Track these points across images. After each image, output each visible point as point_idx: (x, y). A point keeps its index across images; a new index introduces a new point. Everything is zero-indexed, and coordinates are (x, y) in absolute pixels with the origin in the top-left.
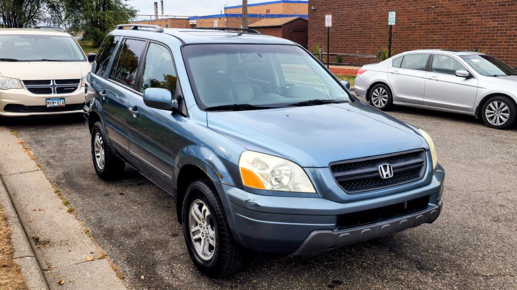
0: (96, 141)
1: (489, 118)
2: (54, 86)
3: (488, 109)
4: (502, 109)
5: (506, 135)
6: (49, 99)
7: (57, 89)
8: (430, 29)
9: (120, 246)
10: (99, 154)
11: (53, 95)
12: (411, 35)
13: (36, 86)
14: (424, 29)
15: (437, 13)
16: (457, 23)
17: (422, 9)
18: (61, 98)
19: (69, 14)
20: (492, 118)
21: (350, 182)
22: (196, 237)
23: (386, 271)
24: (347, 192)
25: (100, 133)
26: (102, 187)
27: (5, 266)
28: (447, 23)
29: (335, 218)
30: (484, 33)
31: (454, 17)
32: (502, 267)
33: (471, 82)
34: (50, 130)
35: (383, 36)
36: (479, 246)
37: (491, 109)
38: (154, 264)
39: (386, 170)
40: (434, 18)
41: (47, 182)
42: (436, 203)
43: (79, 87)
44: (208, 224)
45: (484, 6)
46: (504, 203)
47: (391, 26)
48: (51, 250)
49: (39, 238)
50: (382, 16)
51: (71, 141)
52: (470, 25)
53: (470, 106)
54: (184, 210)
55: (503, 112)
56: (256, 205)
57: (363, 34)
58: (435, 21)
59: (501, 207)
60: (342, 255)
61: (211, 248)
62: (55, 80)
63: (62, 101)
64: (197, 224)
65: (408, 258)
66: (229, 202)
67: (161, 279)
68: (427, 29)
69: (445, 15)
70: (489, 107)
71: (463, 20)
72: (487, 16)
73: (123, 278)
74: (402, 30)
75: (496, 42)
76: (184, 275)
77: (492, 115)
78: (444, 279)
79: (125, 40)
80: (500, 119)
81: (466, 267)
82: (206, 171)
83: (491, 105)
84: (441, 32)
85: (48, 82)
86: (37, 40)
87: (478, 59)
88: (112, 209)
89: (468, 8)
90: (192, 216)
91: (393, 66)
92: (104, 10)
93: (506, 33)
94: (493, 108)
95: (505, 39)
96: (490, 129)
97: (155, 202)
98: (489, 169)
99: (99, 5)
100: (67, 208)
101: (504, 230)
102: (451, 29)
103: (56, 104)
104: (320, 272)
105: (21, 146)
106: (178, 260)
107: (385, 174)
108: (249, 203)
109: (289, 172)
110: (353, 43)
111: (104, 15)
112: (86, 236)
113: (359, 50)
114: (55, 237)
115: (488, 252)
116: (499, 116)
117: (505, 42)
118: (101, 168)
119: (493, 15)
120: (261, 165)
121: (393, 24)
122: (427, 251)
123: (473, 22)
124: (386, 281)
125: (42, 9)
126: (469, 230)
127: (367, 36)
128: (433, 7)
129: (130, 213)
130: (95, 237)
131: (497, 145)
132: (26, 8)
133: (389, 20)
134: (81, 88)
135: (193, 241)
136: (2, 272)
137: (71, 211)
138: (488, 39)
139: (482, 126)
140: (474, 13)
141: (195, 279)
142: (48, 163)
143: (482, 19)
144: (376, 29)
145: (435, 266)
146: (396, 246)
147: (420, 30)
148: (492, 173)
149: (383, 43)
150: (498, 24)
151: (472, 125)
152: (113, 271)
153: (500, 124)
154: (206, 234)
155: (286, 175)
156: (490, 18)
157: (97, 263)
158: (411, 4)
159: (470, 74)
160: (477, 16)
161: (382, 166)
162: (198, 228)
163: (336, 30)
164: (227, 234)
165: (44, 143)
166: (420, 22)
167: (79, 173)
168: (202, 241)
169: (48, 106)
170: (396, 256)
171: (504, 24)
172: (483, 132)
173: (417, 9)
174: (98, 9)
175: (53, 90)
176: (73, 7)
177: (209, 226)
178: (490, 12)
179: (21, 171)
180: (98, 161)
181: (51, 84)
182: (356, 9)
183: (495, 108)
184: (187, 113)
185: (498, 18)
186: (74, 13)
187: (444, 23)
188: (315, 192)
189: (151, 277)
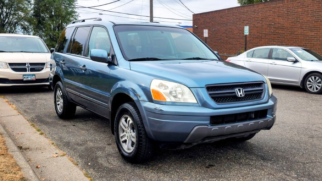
0: (57, 94)
1: (309, 88)
2: (28, 67)
3: (308, 82)
4: (317, 81)
5: (320, 97)
6: (25, 75)
7: (31, 69)
8: (271, 38)
9: (74, 150)
10: (59, 103)
11: (27, 73)
12: (259, 42)
13: (17, 67)
14: (267, 38)
15: (276, 27)
16: (288, 33)
17: (266, 25)
18: (33, 75)
19: (35, 33)
20: (311, 87)
21: (218, 98)
22: (124, 139)
23: (242, 161)
24: (217, 103)
25: (61, 89)
26: (61, 122)
27: (3, 155)
28: (282, 34)
29: (209, 118)
30: (305, 40)
31: (286, 30)
32: (314, 159)
33: (297, 65)
34: (26, 95)
35: (241, 43)
36: (301, 149)
37: (310, 82)
38: (97, 158)
39: (240, 92)
40: (273, 31)
41: (26, 120)
42: (272, 115)
43: (45, 68)
44: (131, 129)
45: (305, 23)
46: (317, 129)
47: (246, 35)
48: (30, 152)
49: (22, 147)
50: (240, 30)
51: (39, 101)
52: (297, 35)
53: (297, 80)
54: (116, 124)
55: (318, 83)
56: (161, 110)
57: (229, 42)
58: (274, 33)
59: (315, 131)
60: (214, 153)
61: (133, 144)
62: (29, 63)
63: (33, 77)
64: (124, 131)
65: (256, 155)
66: (144, 111)
67: (101, 165)
68: (269, 38)
69: (281, 29)
70: (309, 80)
71: (292, 31)
72: (307, 28)
73: (77, 165)
74: (253, 39)
75: (314, 45)
76: (116, 163)
77: (311, 85)
78: (278, 164)
79: (77, 28)
80: (316, 87)
81: (292, 159)
82: (130, 95)
83: (310, 79)
84: (279, 39)
85: (25, 64)
86: (17, 39)
87: (302, 51)
88: (68, 132)
89: (295, 24)
90: (121, 126)
91: (247, 57)
92: (58, 30)
93: (319, 39)
94: (312, 81)
95: (319, 43)
96: (310, 94)
97: (96, 129)
98: (309, 113)
99: (55, 27)
100: (39, 133)
101: (316, 141)
102: (285, 37)
103: (29, 79)
104: (201, 161)
105: (7, 103)
106: (112, 156)
107: (239, 94)
108: (156, 109)
109: (181, 91)
110: (222, 48)
111: (58, 34)
112: (52, 146)
113: (226, 52)
114: (32, 146)
115: (306, 152)
116: (315, 85)
117: (319, 45)
118: (60, 111)
119: (311, 28)
120: (164, 87)
121: (248, 34)
122: (268, 152)
123: (298, 33)
124: (242, 165)
125: (18, 30)
126: (295, 142)
127: (231, 44)
128: (273, 24)
129: (80, 134)
130: (58, 146)
131: (314, 102)
132: (7, 29)
133: (245, 31)
134: (46, 68)
135: (121, 143)
136: (2, 157)
137: (42, 134)
138: (308, 44)
139: (305, 92)
140: (299, 27)
141: (122, 164)
142: (25, 111)
143: (304, 30)
144: (236, 39)
145: (273, 158)
146: (248, 149)
147: (265, 38)
148: (311, 115)
149: (241, 48)
150: (314, 33)
151: (298, 92)
152: (70, 162)
153: (316, 91)
154: (130, 136)
155: (179, 93)
156: (309, 30)
157: (60, 158)
158: (259, 22)
159: (296, 59)
160: (301, 29)
161: (237, 89)
162: (125, 133)
163: (211, 40)
164: (143, 133)
165: (22, 101)
166: (265, 33)
167: (46, 116)
168: (127, 141)
169: (25, 80)
170: (249, 154)
171: (318, 33)
172: (305, 96)
173: (263, 25)
174: (54, 29)
175: (27, 70)
176: (38, 28)
177: (132, 131)
178: (309, 26)
179: (8, 115)
180: (58, 107)
181: (27, 66)
182: (224, 26)
183: (313, 81)
184: (118, 63)
185: (314, 30)
186: (38, 32)
187: (280, 34)
188: (197, 102)
189: (94, 164)
